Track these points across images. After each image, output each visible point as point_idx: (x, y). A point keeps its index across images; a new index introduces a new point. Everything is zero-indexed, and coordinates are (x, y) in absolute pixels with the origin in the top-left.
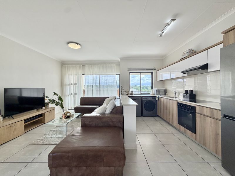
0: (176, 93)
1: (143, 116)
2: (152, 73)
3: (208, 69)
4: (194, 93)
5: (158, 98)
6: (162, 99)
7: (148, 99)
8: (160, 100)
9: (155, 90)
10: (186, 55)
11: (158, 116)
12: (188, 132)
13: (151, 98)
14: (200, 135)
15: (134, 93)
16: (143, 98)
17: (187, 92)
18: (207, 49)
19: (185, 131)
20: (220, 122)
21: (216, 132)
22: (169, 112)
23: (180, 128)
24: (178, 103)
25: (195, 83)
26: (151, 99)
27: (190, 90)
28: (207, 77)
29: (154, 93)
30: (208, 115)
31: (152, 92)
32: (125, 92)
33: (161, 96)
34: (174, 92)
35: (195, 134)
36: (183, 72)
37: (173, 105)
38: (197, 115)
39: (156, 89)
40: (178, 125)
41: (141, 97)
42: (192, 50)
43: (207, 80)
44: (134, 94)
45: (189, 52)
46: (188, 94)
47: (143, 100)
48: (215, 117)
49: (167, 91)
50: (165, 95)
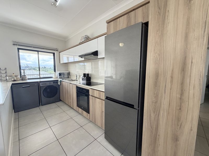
0: (77, 76)
1: (42, 105)
2: (54, 54)
3: (98, 56)
4: (89, 76)
5: (60, 82)
6: (64, 83)
7: (48, 84)
8: (62, 83)
9: (57, 73)
10: (83, 40)
11: (60, 100)
12: (85, 113)
13: (52, 82)
14: (92, 114)
15: (28, 77)
16: (41, 83)
17: (84, 75)
18: (97, 38)
19: (82, 112)
20: (104, 101)
21: (102, 110)
22: (70, 96)
23: (78, 110)
24: (77, 87)
25: (92, 67)
26: (52, 84)
27: (87, 74)
28: (99, 63)
29: (57, 77)
30: (97, 97)
31: (54, 76)
32: (10, 77)
33: (63, 79)
34: (75, 75)
35: (89, 114)
36: (81, 56)
37: (72, 89)
38: (90, 97)
39: (59, 72)
40: (77, 107)
41: (37, 82)
42: (88, 37)
43: (99, 65)
44: (28, 79)
45: (86, 38)
46: (85, 77)
47: (41, 85)
48: (101, 98)
49: (70, 74)
50: (68, 78)
